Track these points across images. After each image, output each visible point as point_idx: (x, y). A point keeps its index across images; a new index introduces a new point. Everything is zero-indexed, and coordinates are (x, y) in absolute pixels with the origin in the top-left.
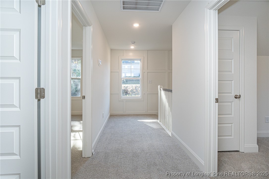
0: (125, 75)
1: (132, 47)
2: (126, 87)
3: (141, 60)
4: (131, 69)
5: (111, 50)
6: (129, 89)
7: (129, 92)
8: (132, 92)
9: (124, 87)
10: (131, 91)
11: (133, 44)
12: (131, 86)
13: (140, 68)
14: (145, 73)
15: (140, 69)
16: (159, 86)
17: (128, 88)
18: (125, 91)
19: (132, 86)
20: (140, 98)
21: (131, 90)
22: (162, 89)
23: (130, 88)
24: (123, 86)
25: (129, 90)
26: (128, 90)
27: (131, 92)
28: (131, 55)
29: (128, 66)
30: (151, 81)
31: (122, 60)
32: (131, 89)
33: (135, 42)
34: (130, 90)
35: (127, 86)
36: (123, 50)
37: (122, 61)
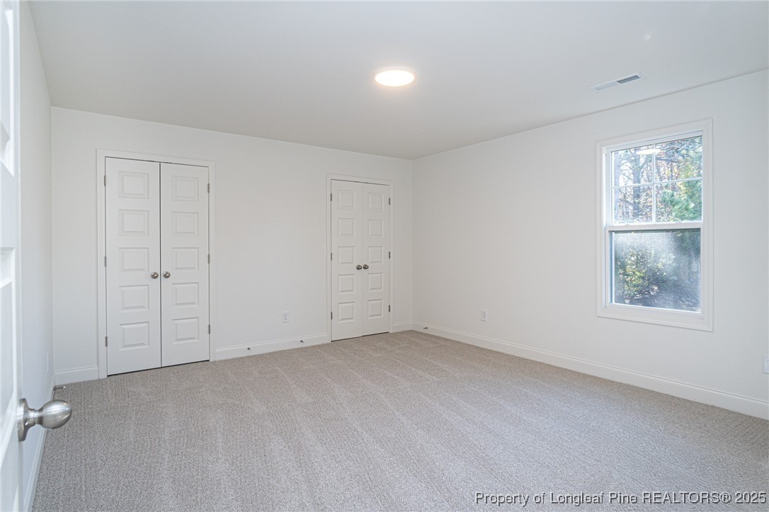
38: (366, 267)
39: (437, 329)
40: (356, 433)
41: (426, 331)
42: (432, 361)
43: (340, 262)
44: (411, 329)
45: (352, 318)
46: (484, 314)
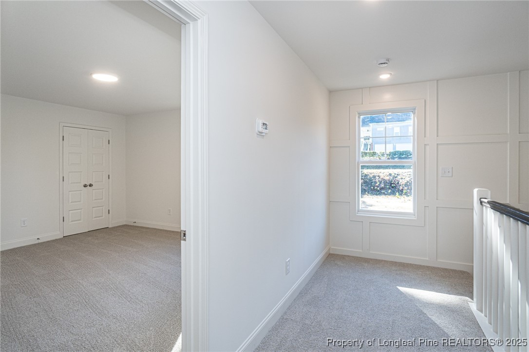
0: (394, 147)
1: (385, 77)
2: (393, 175)
3: (416, 111)
4: (386, 137)
5: (331, 92)
6: (401, 180)
7: (401, 188)
8: (408, 188)
9: (390, 175)
10: (406, 185)
11: (382, 66)
12: (406, 174)
13: (412, 135)
14: (428, 147)
15: (414, 136)
16: (475, 191)
17: (399, 177)
18: (391, 184)
19: (409, 173)
20: (413, 218)
21: (408, 182)
22: (486, 201)
23: (403, 177)
24: (388, 174)
25: (402, 182)
26: (398, 183)
27: (406, 188)
28: (387, 99)
29: (401, 127)
30: (450, 170)
31: (360, 114)
32: (408, 179)
33: (388, 61)
34: (404, 183)
35: (397, 173)
36: (362, 88)
37: (359, 117)
38: (91, 185)
39: (142, 222)
40: (78, 284)
41: (135, 224)
42: (135, 241)
43: (70, 182)
44: (125, 224)
45: (80, 220)
46: (170, 210)
